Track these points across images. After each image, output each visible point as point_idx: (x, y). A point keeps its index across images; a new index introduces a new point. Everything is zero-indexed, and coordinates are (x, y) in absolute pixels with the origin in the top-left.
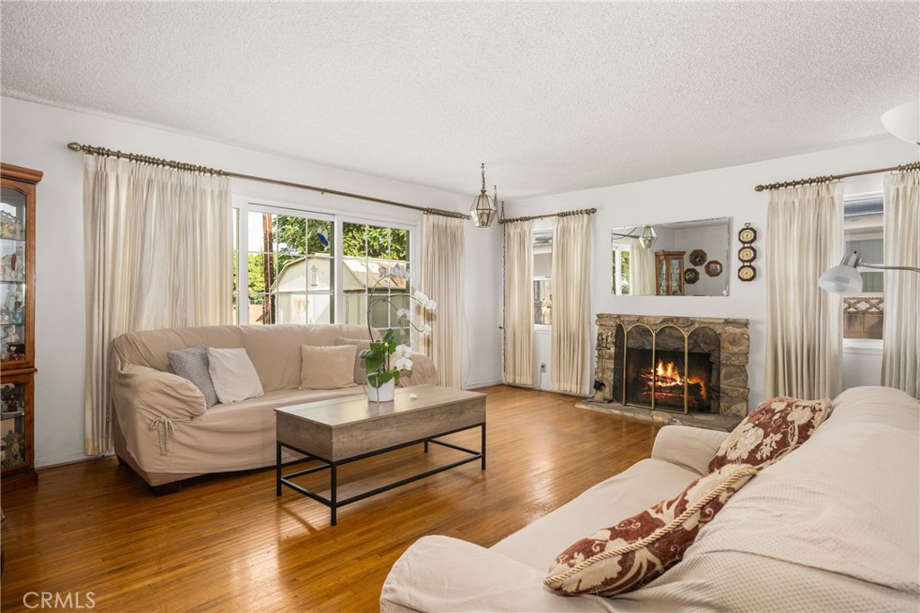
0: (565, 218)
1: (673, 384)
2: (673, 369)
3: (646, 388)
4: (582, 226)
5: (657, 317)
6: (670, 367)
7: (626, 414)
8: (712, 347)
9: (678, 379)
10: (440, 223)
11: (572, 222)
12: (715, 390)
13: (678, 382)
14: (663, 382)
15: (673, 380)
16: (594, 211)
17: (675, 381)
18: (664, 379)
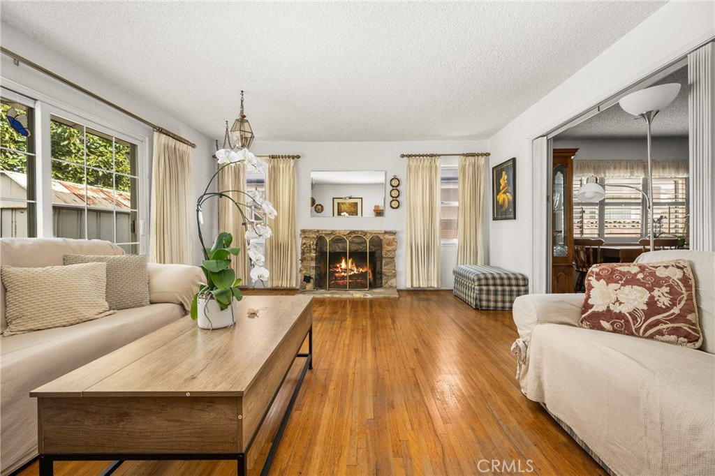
0: (276, 160)
1: (352, 273)
2: (352, 263)
3: (334, 278)
4: (289, 166)
5: (345, 231)
6: (350, 261)
7: (335, 296)
8: (377, 248)
9: (355, 270)
10: (170, 144)
11: (282, 164)
12: (378, 274)
13: (355, 272)
14: (345, 272)
15: (352, 270)
16: (298, 157)
17: (353, 271)
18: (345, 270)
